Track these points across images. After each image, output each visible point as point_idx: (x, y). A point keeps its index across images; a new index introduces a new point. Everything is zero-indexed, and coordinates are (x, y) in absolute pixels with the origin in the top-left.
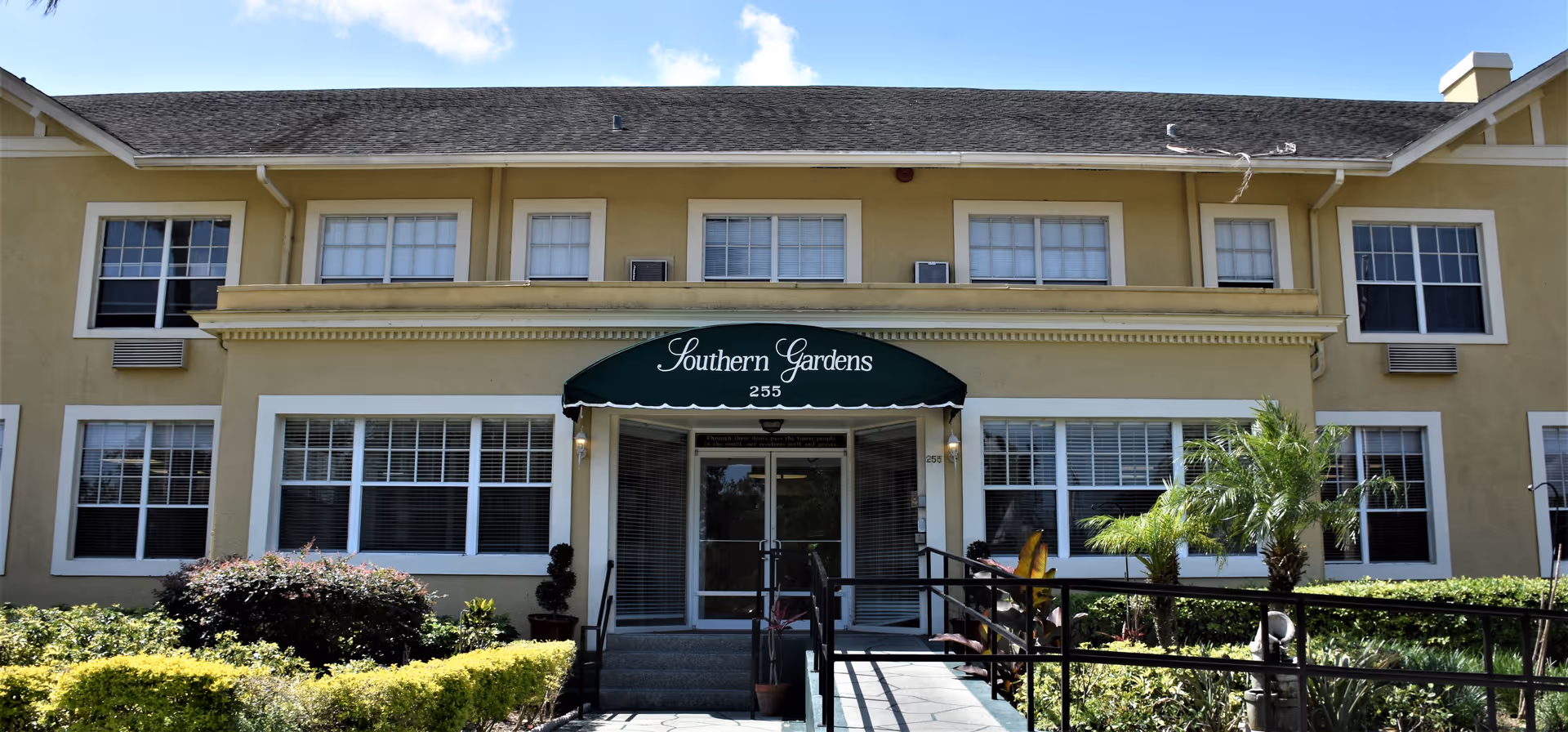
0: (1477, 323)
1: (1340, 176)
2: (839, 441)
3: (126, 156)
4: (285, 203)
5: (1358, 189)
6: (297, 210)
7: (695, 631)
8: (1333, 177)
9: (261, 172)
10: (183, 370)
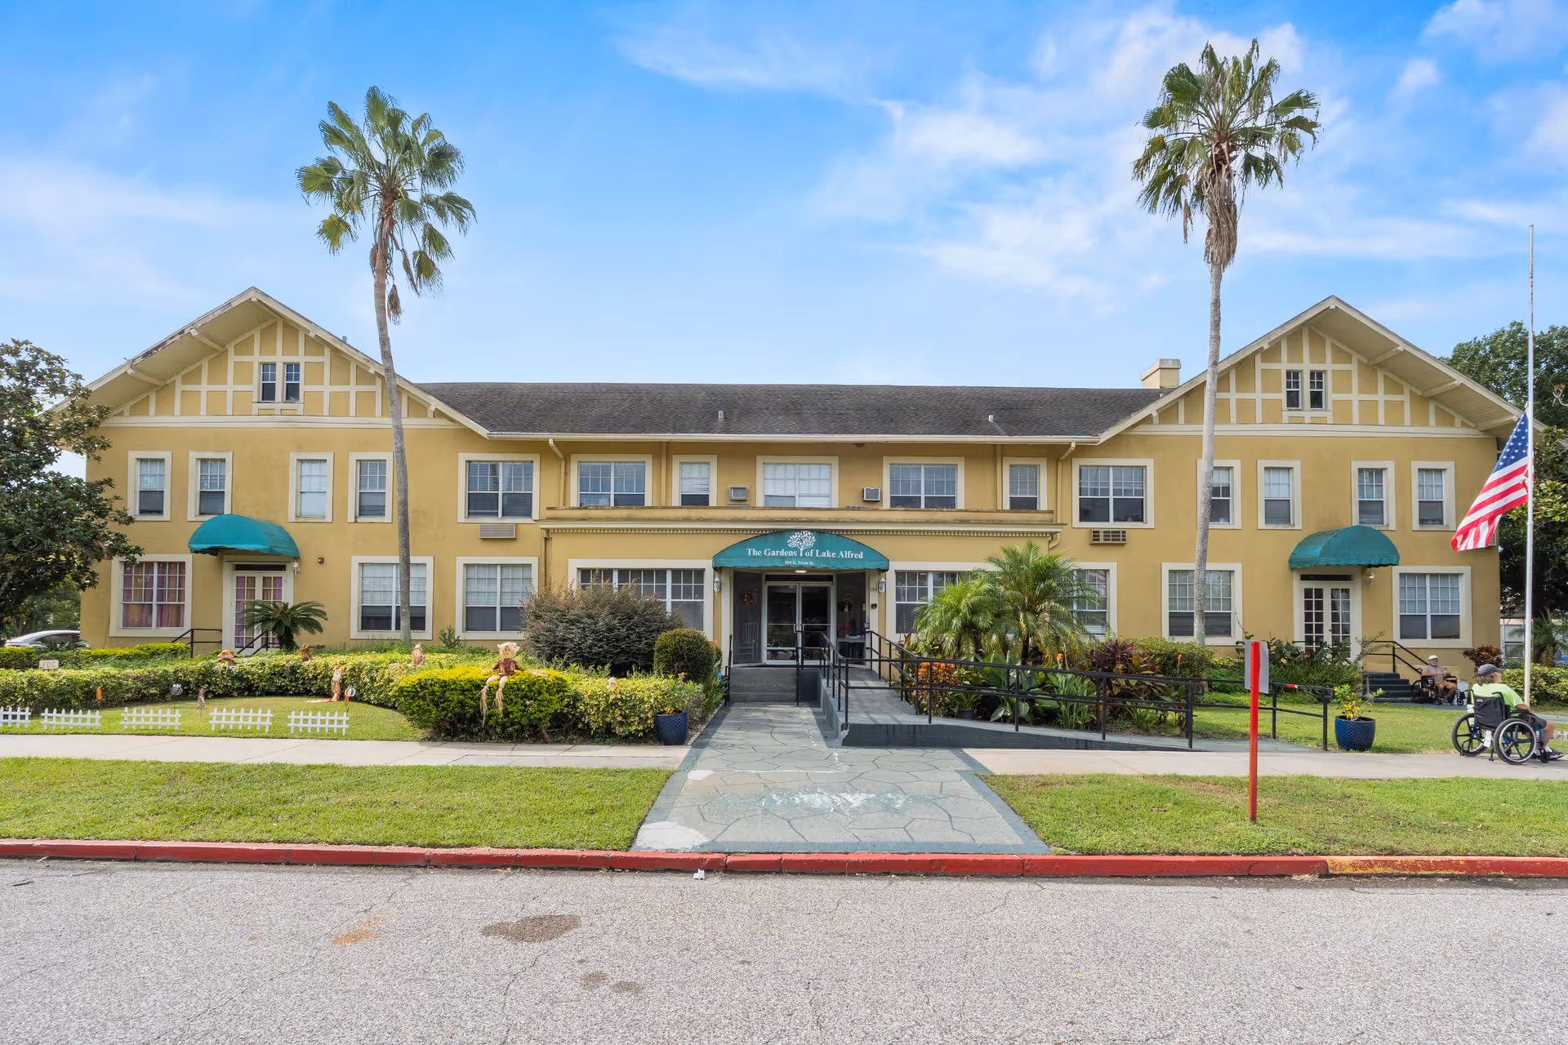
0: (1139, 518)
1: (1073, 445)
2: (829, 578)
3: (483, 432)
4: (561, 456)
5: (1082, 450)
6: (567, 460)
7: (765, 666)
8: (1070, 446)
9: (551, 442)
10: (514, 539)
